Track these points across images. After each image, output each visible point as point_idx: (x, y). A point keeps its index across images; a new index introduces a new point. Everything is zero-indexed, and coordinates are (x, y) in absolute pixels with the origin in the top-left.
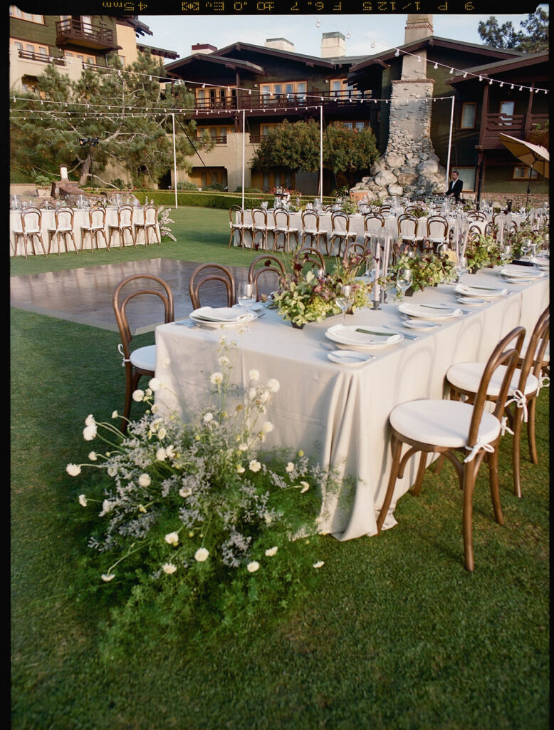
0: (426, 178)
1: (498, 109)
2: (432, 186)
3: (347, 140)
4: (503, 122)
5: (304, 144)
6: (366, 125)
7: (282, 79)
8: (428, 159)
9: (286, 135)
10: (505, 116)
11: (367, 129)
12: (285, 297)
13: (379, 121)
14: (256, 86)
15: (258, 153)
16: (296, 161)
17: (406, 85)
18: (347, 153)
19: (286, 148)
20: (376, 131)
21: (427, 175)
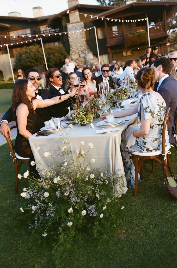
0: (89, 61)
1: (111, 29)
3: (53, 51)
4: (115, 34)
5: (35, 55)
6: (59, 43)
8: (88, 53)
9: (26, 52)
10: (115, 32)
11: (60, 45)
12: (77, 115)
13: (64, 41)
14: (8, 33)
15: (15, 62)
16: (34, 63)
17: (72, 25)
18: (54, 56)
19: (28, 58)
20: (64, 45)
21: (89, 60)
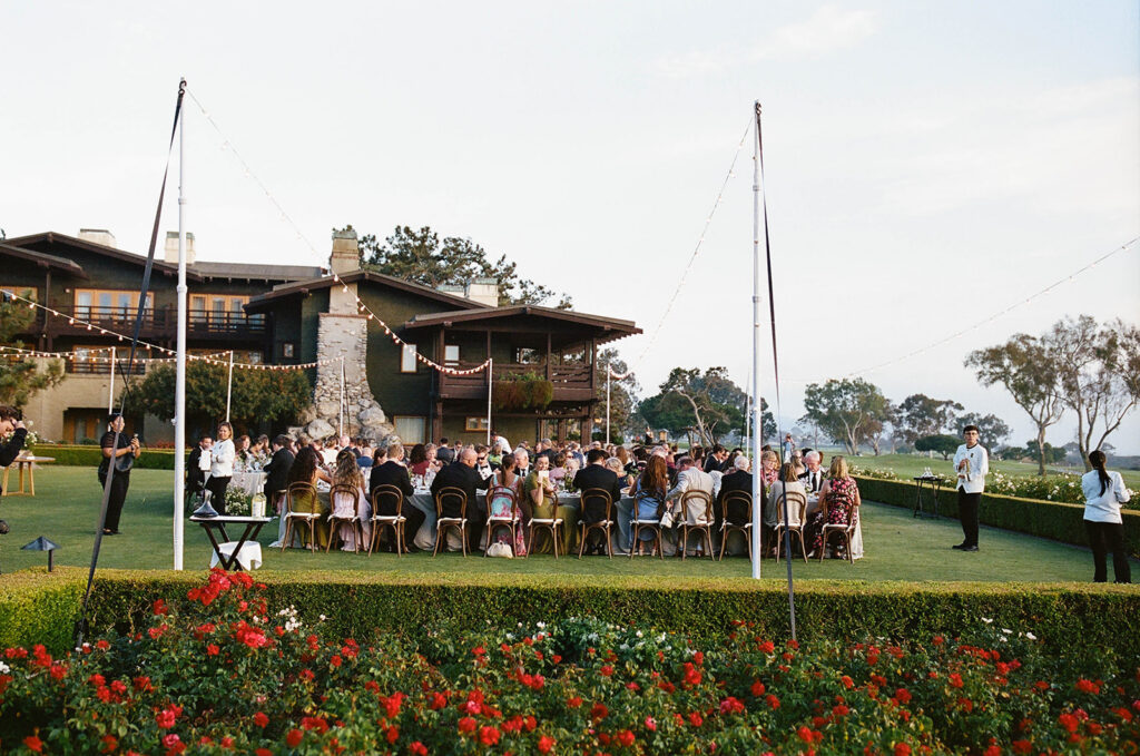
0: (373, 429)
2: (385, 439)
7: (120, 285)
8: (370, 406)
14: (68, 291)
17: (337, 319)
21: (374, 426)
